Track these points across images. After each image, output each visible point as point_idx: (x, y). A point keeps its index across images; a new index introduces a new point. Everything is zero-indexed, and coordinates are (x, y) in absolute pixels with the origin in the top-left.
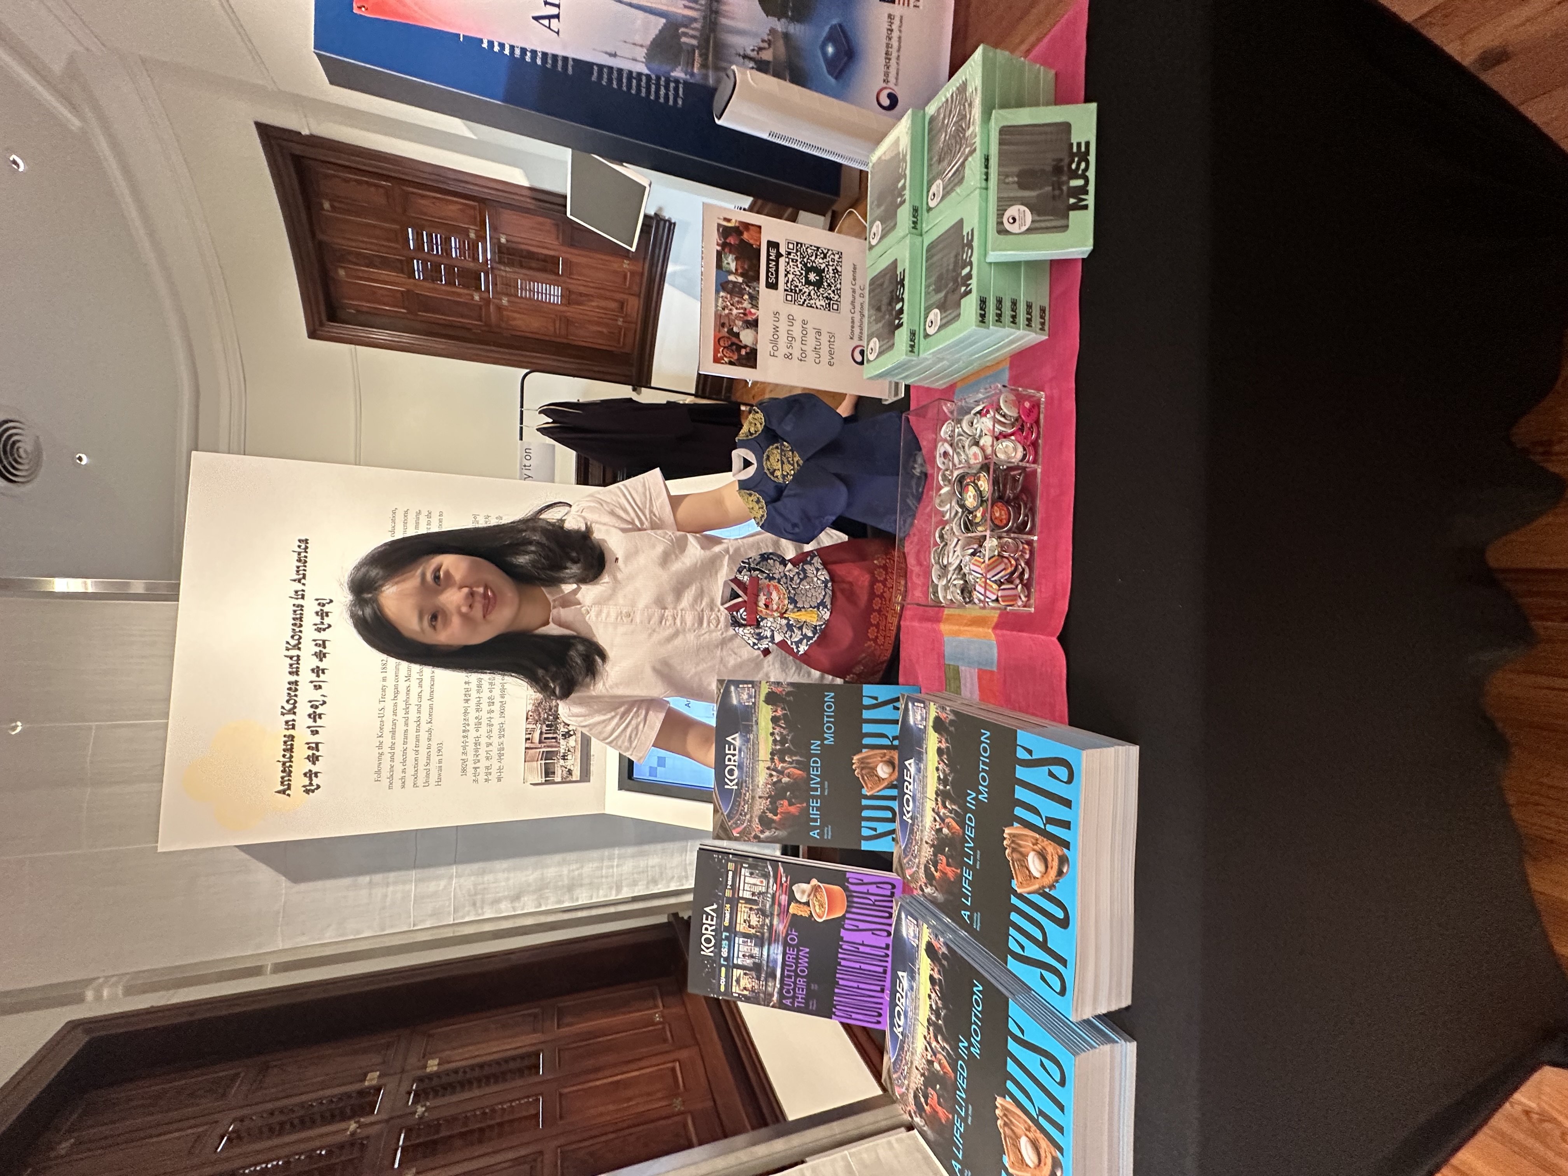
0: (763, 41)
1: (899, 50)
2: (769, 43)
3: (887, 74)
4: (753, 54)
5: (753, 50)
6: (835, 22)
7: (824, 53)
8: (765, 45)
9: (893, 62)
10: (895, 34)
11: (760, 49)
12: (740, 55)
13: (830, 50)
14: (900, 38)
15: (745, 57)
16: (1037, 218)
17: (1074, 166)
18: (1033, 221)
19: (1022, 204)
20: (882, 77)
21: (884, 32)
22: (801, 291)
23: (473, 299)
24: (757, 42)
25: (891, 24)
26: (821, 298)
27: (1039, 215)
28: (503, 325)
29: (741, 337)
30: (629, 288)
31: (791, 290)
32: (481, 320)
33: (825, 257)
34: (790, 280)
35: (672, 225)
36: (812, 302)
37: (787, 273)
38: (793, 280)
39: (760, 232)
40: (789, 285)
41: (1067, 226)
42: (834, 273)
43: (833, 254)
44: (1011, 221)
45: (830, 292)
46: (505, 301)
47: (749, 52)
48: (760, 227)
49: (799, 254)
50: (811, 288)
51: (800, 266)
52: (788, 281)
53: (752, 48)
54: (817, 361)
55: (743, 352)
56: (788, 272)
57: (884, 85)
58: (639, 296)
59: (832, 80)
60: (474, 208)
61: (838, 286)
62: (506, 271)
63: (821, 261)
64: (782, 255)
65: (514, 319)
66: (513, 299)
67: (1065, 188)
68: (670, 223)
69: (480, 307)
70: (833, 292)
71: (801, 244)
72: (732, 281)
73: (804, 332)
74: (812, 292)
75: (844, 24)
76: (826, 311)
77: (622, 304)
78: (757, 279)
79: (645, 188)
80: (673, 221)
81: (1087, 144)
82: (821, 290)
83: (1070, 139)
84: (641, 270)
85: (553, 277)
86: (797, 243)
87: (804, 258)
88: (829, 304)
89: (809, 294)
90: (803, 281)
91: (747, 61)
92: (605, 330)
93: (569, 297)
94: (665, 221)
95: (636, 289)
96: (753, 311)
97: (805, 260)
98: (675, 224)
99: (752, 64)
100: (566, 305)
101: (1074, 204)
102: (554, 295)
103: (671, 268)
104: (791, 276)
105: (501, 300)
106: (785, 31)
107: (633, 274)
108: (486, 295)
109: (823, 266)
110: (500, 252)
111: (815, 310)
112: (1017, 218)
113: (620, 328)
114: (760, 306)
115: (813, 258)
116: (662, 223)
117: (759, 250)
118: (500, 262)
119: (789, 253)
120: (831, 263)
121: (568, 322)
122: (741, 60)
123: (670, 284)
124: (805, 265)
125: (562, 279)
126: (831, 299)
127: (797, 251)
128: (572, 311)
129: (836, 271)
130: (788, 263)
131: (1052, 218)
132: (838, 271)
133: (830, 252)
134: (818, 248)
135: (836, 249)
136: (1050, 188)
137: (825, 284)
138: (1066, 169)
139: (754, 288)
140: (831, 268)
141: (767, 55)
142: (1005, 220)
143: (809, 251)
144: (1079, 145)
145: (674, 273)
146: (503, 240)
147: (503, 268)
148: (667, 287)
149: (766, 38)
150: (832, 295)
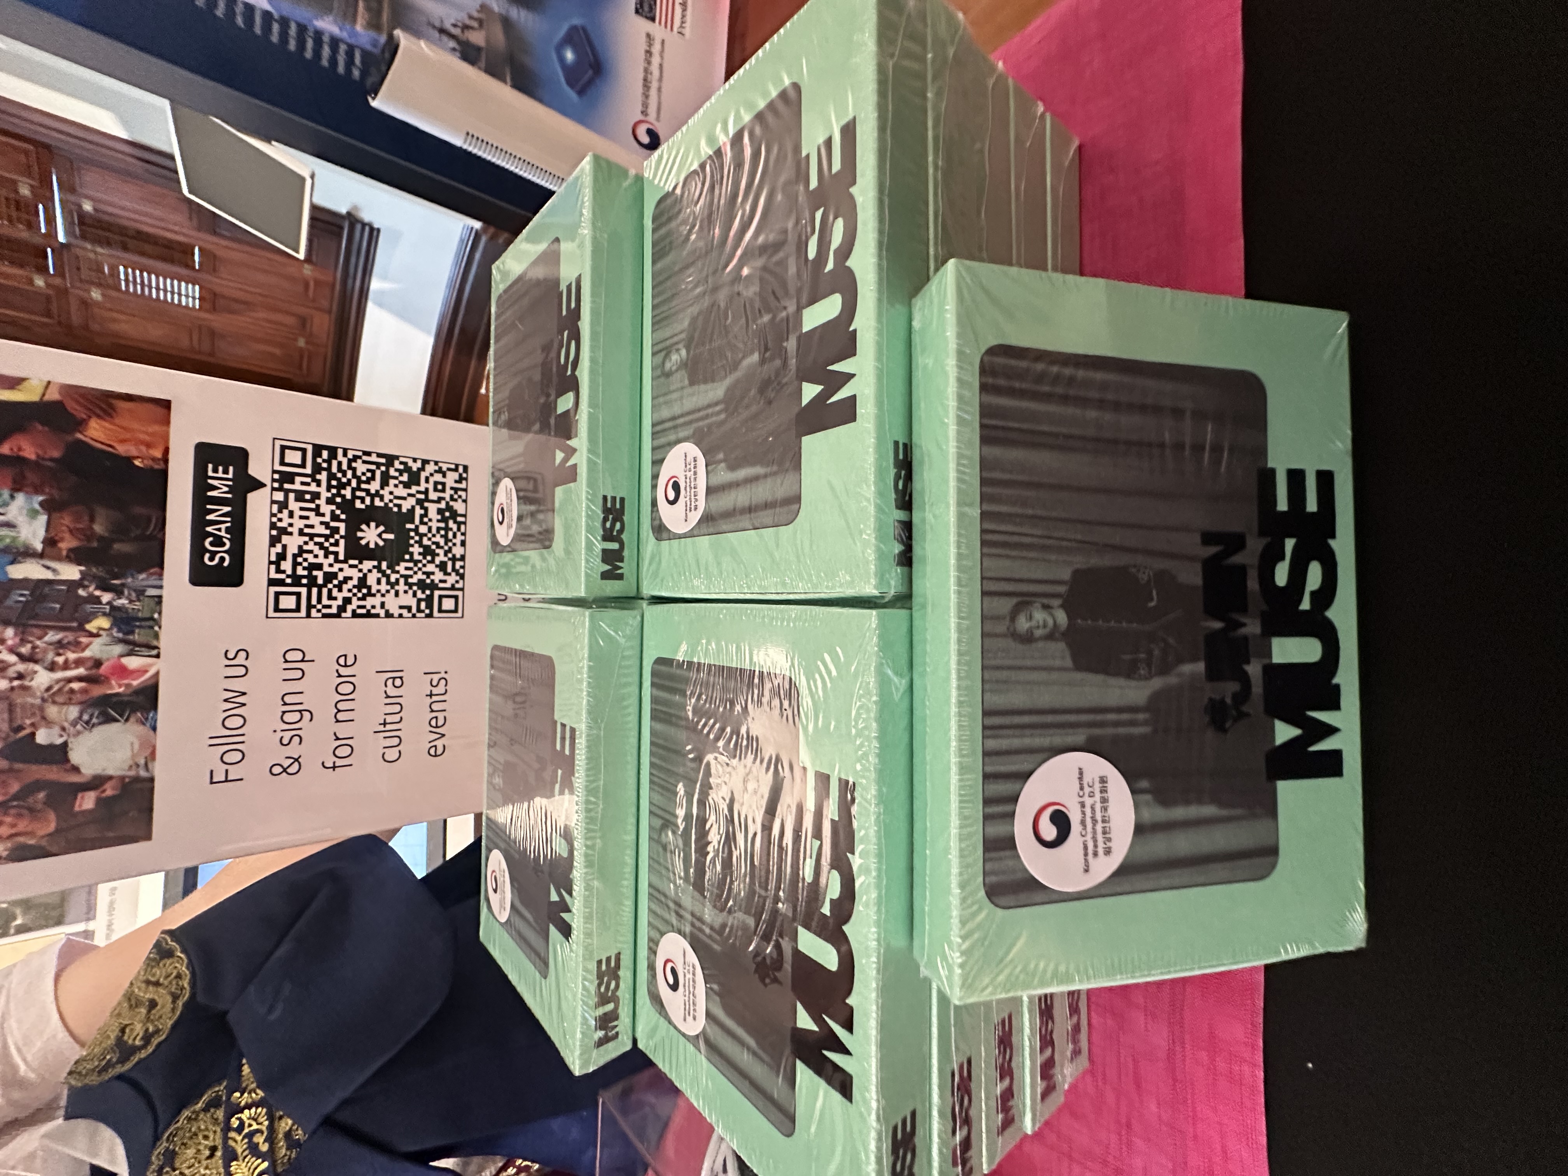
0: (471, 17)
1: (661, 79)
2: (481, 22)
3: (645, 105)
4: (456, 31)
5: (455, 26)
6: (577, 21)
7: (562, 59)
8: (475, 24)
9: (653, 92)
10: (656, 60)
11: (466, 27)
12: (434, 27)
13: (569, 55)
14: (661, 66)
15: (442, 31)
16: (1160, 814)
17: (1281, 575)
18: (1140, 829)
19: (1092, 747)
20: (639, 108)
21: (642, 55)
22: (329, 577)
23: (31, 282)
24: (462, 17)
25: (650, 45)
26: (402, 587)
27: (1164, 799)
28: (95, 327)
29: (76, 756)
30: (314, 301)
31: (296, 580)
32: (48, 314)
33: (414, 479)
34: (292, 550)
35: (374, 233)
36: (369, 602)
37: (278, 534)
38: (301, 551)
39: (167, 422)
40: (287, 566)
41: (1272, 851)
42: (444, 520)
43: (440, 471)
44: (1049, 832)
45: (430, 568)
46: (96, 295)
47: (448, 26)
48: (166, 405)
49: (323, 477)
50: (368, 565)
51: (326, 509)
52: (282, 557)
53: (453, 21)
54: (392, 754)
55: (87, 802)
56: (284, 531)
57: (641, 117)
58: (330, 312)
59: (572, 94)
60: (26, 153)
61: (458, 551)
62: (91, 251)
63: (401, 491)
64: (259, 485)
65: (114, 320)
66: (114, 294)
67: (1254, 669)
68: (372, 229)
69: (48, 299)
70: (442, 567)
71: (333, 451)
72: (24, 583)
73: (346, 688)
74: (371, 580)
75: (589, 28)
76: (421, 622)
77: (303, 322)
78: (157, 561)
79: (303, 179)
80: (376, 226)
81: (1326, 479)
82: (401, 568)
83: (1262, 451)
84: (331, 279)
85: (183, 271)
86: (318, 449)
87: (342, 486)
88: (429, 600)
89: (362, 582)
90: (341, 549)
91: (445, 38)
92: (277, 351)
93: (210, 299)
94: (364, 225)
95: (325, 304)
96: (133, 662)
97: (347, 493)
98: (378, 230)
99: (452, 44)
100: (207, 311)
101: (1292, 743)
102: (187, 296)
103: (375, 285)
104: (293, 543)
105: (88, 291)
106: (504, 12)
107: (317, 283)
108: (58, 281)
109: (406, 506)
110: (82, 223)
111: (382, 623)
112: (1075, 818)
113: (301, 350)
114: (164, 642)
115: (374, 486)
116: (359, 227)
117: (163, 476)
118: (84, 237)
119: (289, 478)
120: (433, 496)
121: (213, 334)
122: (436, 34)
123: (375, 303)
124: (347, 506)
125: (199, 275)
126: (433, 587)
127: (317, 469)
128: (218, 321)
129: (449, 514)
130: (283, 505)
131: (1209, 810)
132: (454, 515)
133: (430, 468)
134: (391, 459)
135: (448, 456)
136: (1200, 667)
137: (416, 550)
138: (1253, 584)
139: (141, 593)
140: (432, 508)
141: (477, 38)
142: (1022, 829)
143: (360, 467)
144: (1296, 477)
145: (382, 293)
146: (88, 207)
147: (89, 246)
148: (371, 309)
149: (475, 14)
150: (438, 576)
